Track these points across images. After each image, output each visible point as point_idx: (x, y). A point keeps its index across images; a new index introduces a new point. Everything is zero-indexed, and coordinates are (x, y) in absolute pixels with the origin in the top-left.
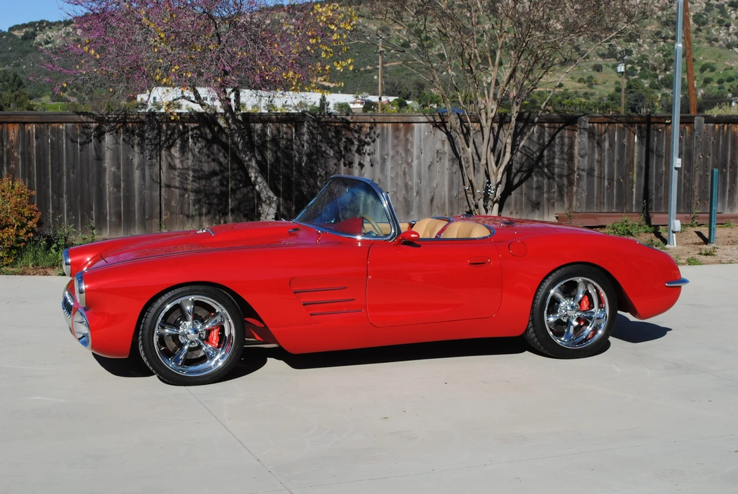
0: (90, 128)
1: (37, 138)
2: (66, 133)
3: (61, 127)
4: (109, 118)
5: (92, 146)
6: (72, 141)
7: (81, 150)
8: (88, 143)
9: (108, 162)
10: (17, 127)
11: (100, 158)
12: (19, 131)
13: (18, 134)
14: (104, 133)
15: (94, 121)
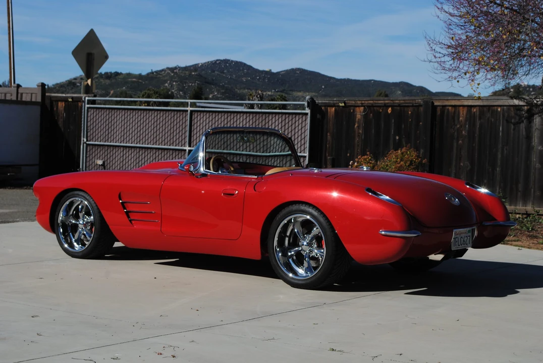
0: (523, 110)
1: (480, 118)
2: (503, 115)
3: (499, 110)
4: (537, 101)
5: (523, 126)
6: (507, 121)
7: (514, 129)
8: (520, 123)
9: (535, 141)
10: (466, 109)
11: (529, 137)
12: (467, 113)
13: (467, 115)
14: (533, 115)
15: (525, 104)
